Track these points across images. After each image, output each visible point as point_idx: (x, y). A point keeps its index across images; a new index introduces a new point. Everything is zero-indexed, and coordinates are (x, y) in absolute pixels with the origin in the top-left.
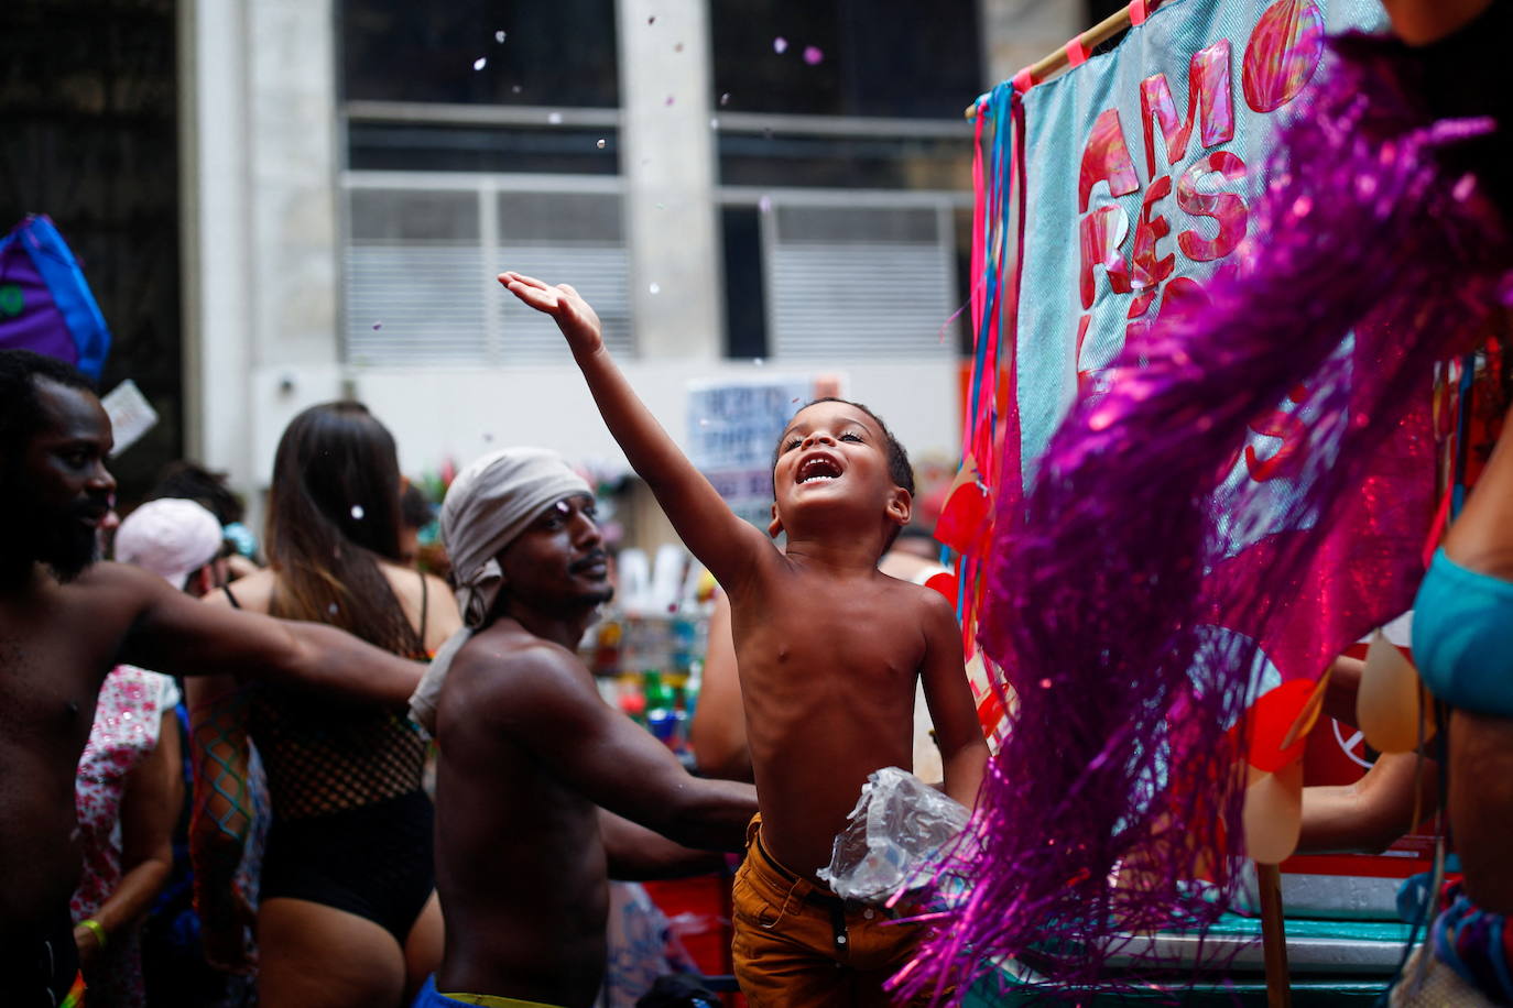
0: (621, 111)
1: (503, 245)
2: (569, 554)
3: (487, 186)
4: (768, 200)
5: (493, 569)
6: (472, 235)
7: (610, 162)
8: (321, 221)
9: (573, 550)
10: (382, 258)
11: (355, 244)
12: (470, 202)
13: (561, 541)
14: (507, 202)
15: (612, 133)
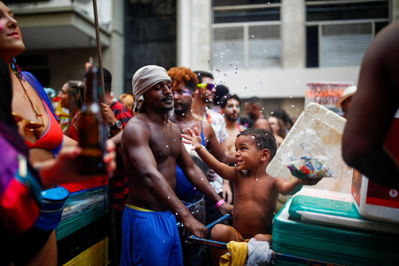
0: (281, 3)
1: (249, 40)
2: (161, 96)
3: (246, 25)
4: (320, 23)
5: (142, 98)
6: (242, 38)
7: (277, 17)
8: (207, 36)
9: (162, 95)
10: (221, 45)
11: (215, 42)
12: (242, 29)
13: (160, 92)
14: (251, 29)
15: (278, 9)
